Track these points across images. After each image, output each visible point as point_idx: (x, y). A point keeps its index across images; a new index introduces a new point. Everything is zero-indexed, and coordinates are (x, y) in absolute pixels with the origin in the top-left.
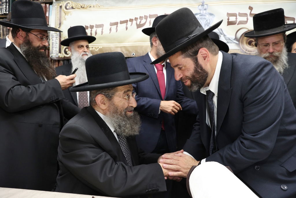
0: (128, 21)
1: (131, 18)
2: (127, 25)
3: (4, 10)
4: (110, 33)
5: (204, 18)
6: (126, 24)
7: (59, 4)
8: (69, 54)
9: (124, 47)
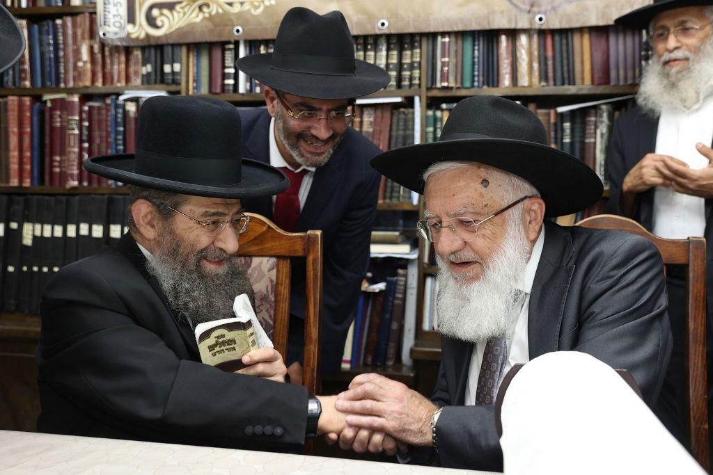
8: (162, 26)
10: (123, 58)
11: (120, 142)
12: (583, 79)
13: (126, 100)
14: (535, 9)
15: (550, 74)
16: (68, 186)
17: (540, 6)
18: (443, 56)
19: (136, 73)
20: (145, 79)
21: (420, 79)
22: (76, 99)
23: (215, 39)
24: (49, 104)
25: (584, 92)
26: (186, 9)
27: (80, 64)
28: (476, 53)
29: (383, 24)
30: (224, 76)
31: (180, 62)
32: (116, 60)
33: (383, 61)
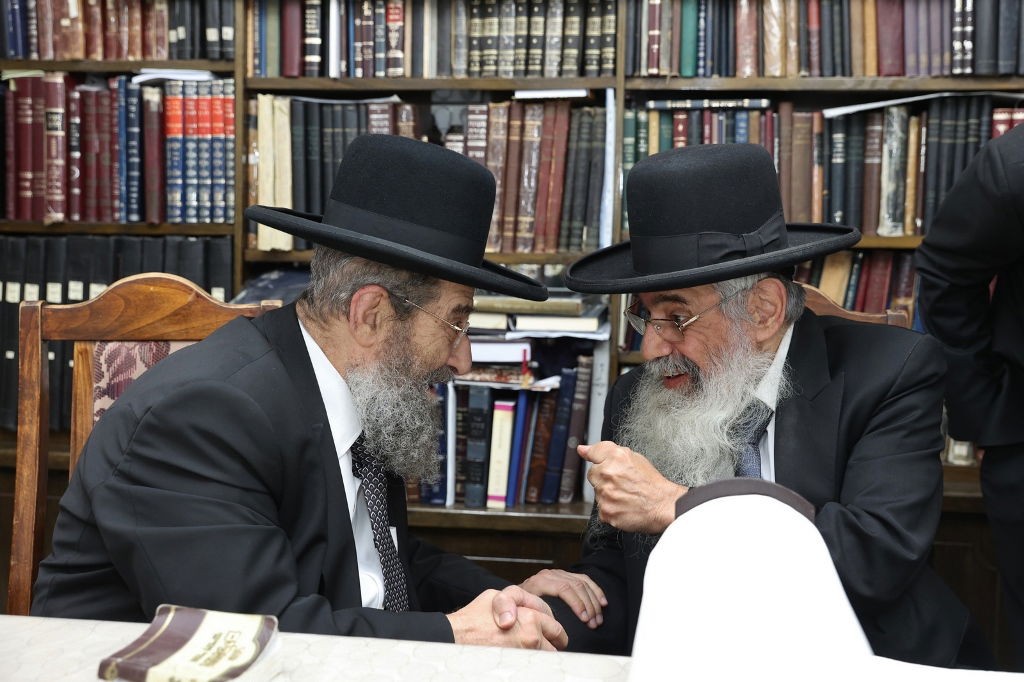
10: (137, 15)
11: (135, 151)
12: (864, 66)
13: (143, 84)
15: (815, 58)
16: (47, 221)
18: (651, 27)
19: (160, 40)
20: (175, 50)
21: (615, 61)
22: (59, 79)
24: (13, 87)
25: (866, 87)
27: (65, 22)
28: (702, 22)
30: (305, 50)
31: (234, 25)
32: (125, 18)
33: (558, 32)
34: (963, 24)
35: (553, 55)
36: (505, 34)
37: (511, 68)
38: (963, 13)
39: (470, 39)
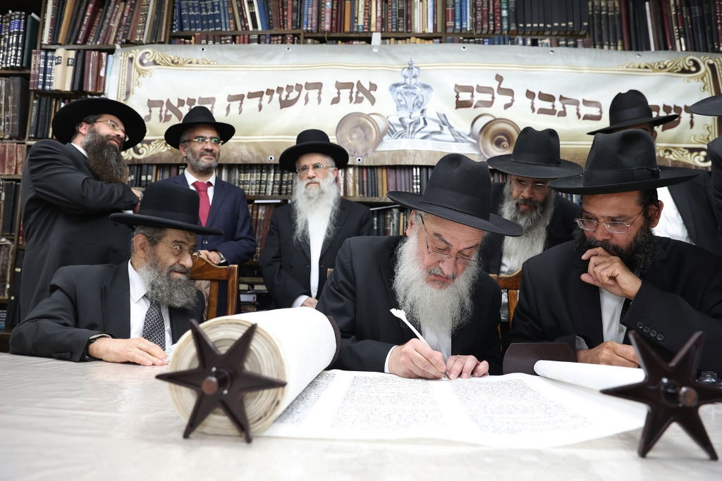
0: (263, 92)
1: (270, 88)
2: (261, 100)
3: (12, 60)
4: (227, 115)
5: (412, 93)
6: (259, 98)
7: (128, 55)
8: (142, 153)
9: (254, 143)
12: (383, 193)
14: (356, 154)
15: (365, 190)
17: (358, 153)
23: (173, 162)
25: (383, 201)
26: (157, 145)
29: (271, 158)
31: (152, 175)
33: (272, 180)
34: (417, 179)
35: (270, 187)
36: (252, 179)
37: (254, 192)
38: (417, 176)
39: (239, 181)
